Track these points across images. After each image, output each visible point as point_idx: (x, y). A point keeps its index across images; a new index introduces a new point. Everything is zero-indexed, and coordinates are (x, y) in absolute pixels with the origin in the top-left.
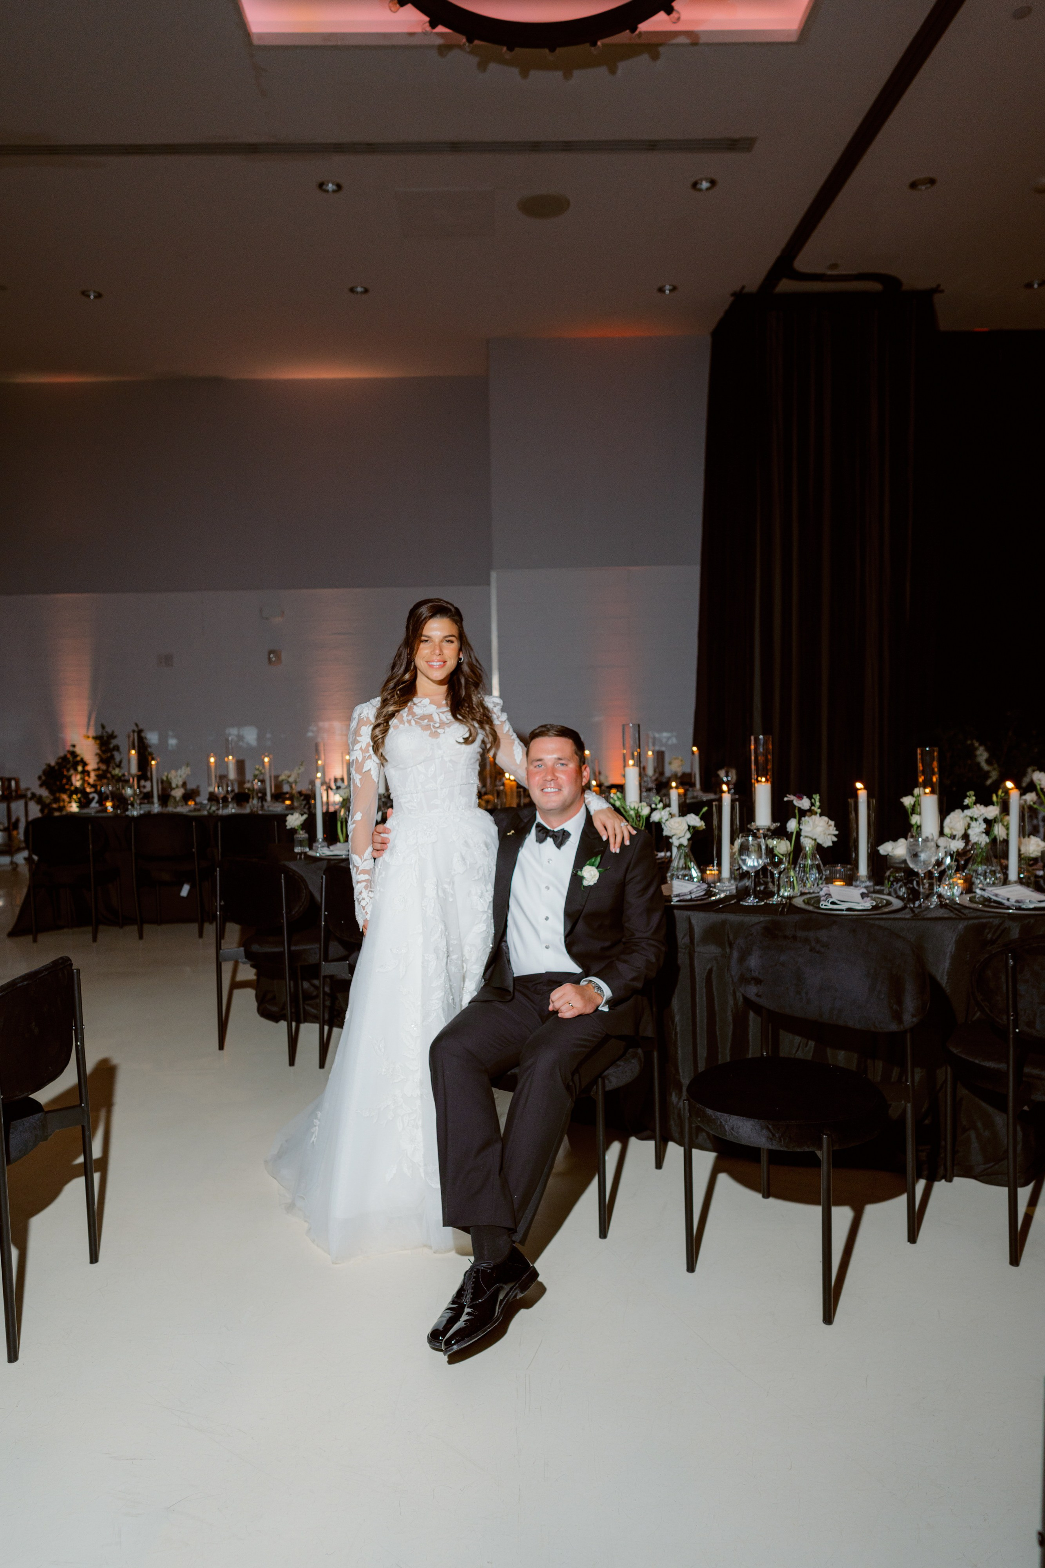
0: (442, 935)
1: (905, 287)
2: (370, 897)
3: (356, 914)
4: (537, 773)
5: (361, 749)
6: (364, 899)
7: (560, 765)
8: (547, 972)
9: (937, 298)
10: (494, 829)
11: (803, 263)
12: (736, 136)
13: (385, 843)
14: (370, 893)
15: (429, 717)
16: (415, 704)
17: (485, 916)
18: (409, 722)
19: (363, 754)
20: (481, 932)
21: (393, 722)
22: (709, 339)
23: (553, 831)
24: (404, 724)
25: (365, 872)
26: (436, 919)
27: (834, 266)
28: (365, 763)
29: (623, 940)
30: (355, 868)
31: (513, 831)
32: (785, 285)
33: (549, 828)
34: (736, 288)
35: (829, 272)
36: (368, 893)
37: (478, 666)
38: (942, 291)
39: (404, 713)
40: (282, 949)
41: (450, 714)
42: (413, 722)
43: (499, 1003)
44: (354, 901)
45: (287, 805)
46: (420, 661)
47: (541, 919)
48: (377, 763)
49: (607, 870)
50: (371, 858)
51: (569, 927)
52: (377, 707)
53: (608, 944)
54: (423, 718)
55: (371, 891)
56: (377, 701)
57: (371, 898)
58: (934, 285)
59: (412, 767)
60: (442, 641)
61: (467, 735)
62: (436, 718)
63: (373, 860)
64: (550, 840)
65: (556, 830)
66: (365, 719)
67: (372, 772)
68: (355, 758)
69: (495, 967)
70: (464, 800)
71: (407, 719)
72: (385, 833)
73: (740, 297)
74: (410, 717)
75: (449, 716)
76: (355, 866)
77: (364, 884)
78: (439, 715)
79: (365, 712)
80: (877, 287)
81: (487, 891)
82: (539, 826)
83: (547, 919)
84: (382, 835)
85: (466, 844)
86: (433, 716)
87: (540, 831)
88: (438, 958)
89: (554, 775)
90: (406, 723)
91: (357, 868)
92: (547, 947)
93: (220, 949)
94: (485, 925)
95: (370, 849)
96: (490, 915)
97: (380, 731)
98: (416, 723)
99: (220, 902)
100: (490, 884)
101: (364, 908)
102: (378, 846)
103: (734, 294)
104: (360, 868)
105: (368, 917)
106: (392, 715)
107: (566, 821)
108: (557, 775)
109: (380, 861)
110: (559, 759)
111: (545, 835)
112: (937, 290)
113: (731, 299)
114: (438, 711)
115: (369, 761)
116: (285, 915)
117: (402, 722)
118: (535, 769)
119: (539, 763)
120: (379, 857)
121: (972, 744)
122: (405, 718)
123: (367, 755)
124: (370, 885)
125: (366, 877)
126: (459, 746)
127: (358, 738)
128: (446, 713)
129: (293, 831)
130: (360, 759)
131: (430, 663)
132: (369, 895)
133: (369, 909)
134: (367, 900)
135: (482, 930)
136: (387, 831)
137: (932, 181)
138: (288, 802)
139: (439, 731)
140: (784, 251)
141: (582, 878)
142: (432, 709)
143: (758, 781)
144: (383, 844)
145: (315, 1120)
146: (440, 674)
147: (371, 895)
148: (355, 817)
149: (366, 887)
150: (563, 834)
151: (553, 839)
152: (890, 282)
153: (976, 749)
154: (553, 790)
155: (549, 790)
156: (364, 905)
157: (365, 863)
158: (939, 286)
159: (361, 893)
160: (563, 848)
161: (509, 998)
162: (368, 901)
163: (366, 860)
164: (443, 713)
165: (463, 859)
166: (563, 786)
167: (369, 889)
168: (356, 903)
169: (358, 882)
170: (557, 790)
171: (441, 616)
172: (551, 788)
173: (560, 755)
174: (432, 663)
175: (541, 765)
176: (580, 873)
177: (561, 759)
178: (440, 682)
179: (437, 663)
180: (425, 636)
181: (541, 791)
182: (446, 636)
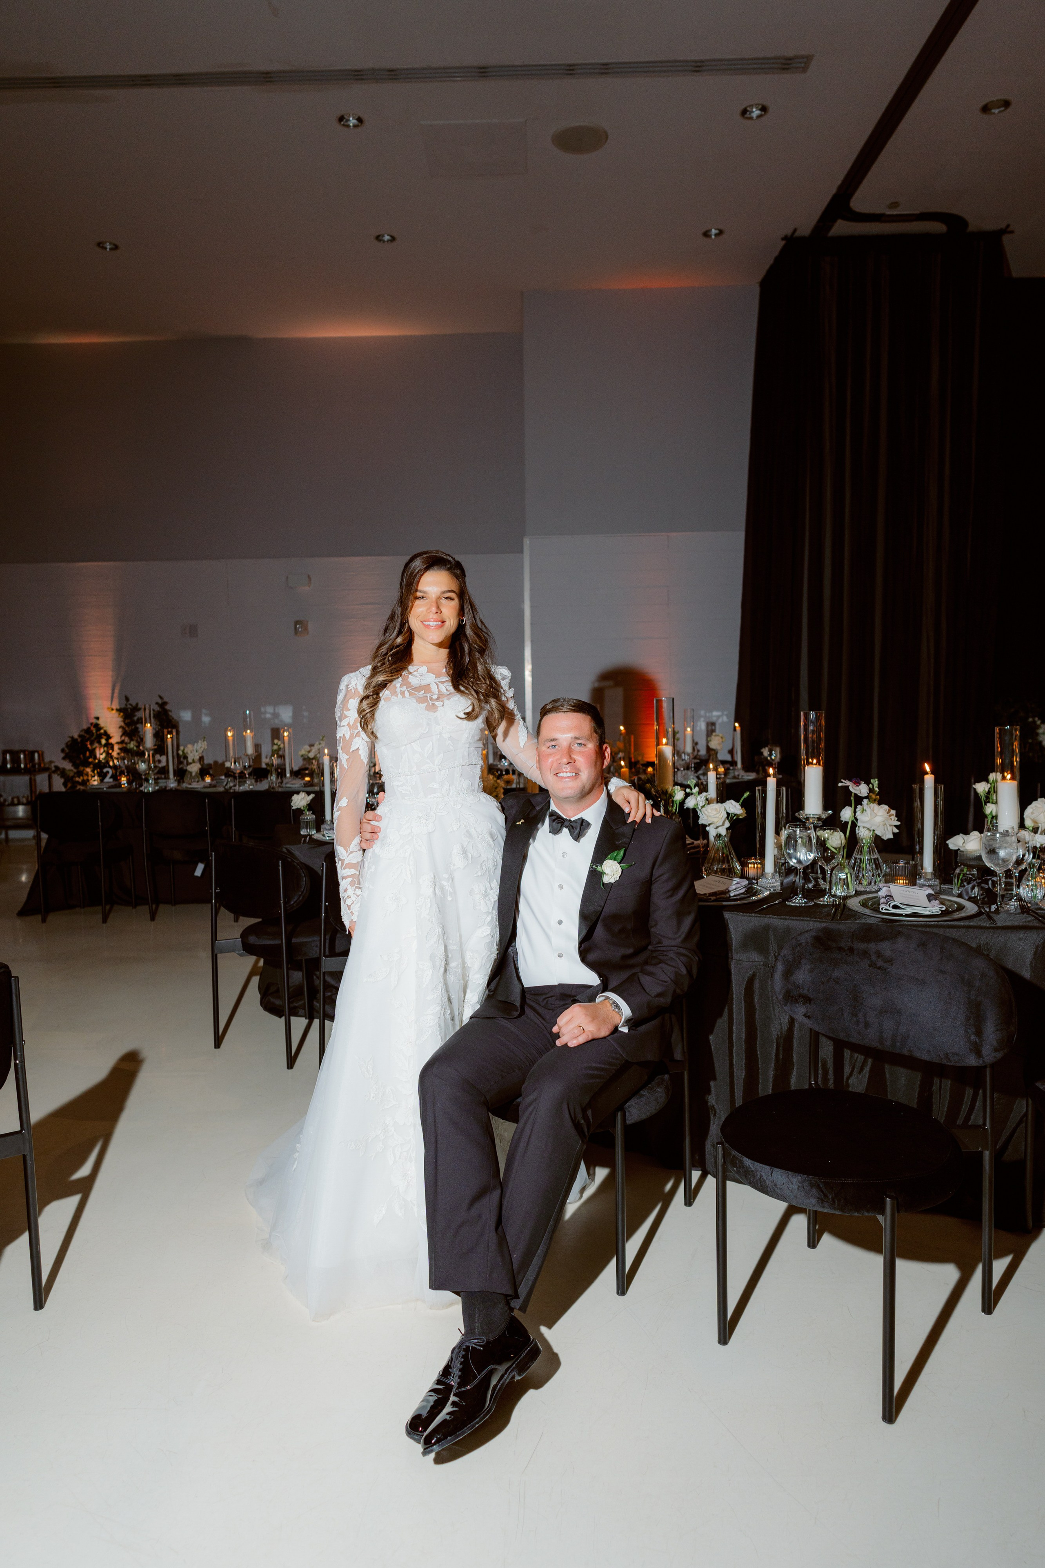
0: (439, 940)
1: (971, 228)
2: (357, 895)
3: (342, 914)
4: (550, 755)
5: (348, 725)
6: (349, 897)
7: (576, 745)
8: (559, 985)
9: (1006, 239)
10: (501, 818)
11: (859, 202)
12: (791, 54)
13: (376, 833)
14: (357, 890)
15: (427, 688)
16: (410, 673)
17: (489, 919)
18: (403, 693)
19: (350, 731)
20: (485, 936)
21: (385, 694)
22: (757, 290)
23: (570, 820)
24: (397, 696)
25: (350, 866)
26: (432, 922)
27: (895, 205)
28: (353, 741)
29: (650, 947)
30: (340, 862)
31: (523, 821)
32: (841, 228)
33: (565, 817)
34: (788, 231)
35: (889, 212)
36: (355, 891)
37: (484, 629)
38: (1012, 232)
39: (398, 683)
40: (280, 942)
41: (450, 684)
42: (407, 693)
43: (504, 1020)
44: (340, 899)
45: (306, 781)
46: (414, 622)
47: (554, 922)
48: (366, 742)
49: (631, 865)
50: (359, 850)
51: (584, 932)
52: (367, 676)
53: (630, 951)
54: (418, 689)
55: (360, 888)
56: (367, 670)
57: (358, 896)
58: (1003, 226)
59: (406, 745)
60: (439, 598)
61: (469, 709)
62: (434, 688)
63: (361, 852)
64: (565, 831)
65: (572, 819)
66: (353, 691)
67: (361, 752)
69: (500, 977)
70: (466, 783)
71: (401, 691)
72: (376, 821)
73: (792, 242)
74: (404, 688)
75: (449, 687)
76: (340, 859)
77: (350, 879)
78: (437, 685)
79: (353, 683)
80: (939, 227)
81: (492, 889)
82: (553, 814)
83: (560, 922)
84: (372, 823)
85: (468, 834)
86: (431, 686)
87: (554, 820)
88: (434, 967)
89: (570, 757)
90: (399, 694)
91: (343, 861)
92: (560, 956)
93: (216, 940)
94: (489, 928)
95: (357, 840)
96: (495, 917)
97: (368, 704)
98: (411, 694)
99: (216, 889)
100: (495, 881)
101: (349, 907)
102: (368, 836)
103: (785, 238)
104: (346, 862)
105: (355, 918)
106: (383, 685)
107: (584, 809)
108: (574, 756)
109: (369, 853)
110: (576, 738)
111: (560, 825)
112: (1006, 231)
113: (782, 244)
114: (436, 681)
115: (357, 738)
116: (282, 904)
117: (394, 693)
118: (549, 750)
119: (553, 743)
120: (369, 848)
121: (1034, 722)
122: (398, 690)
123: (356, 732)
124: (357, 882)
125: (353, 871)
126: (460, 721)
127: (345, 712)
128: (446, 684)
129: (299, 811)
130: (348, 737)
131: (426, 623)
132: (355, 892)
133: (355, 908)
134: (353, 898)
135: (485, 934)
136: (378, 818)
137: (1006, 104)
138: (307, 779)
139: (437, 703)
140: (840, 188)
141: (601, 874)
142: (430, 679)
143: (808, 763)
144: (373, 834)
145: (297, 1145)
146: (439, 635)
147: (358, 892)
148: (340, 803)
149: (352, 884)
150: (582, 825)
151: (569, 830)
152: (955, 222)
153: (1039, 727)
154: (569, 774)
155: (565, 775)
156: (349, 905)
157: (351, 855)
158: (1008, 226)
159: (346, 890)
160: (582, 840)
161: (516, 1014)
162: (354, 900)
163: (352, 852)
164: (442, 683)
165: (465, 852)
166: (582, 770)
167: (356, 885)
168: (342, 901)
169: (343, 878)
170: (574, 774)
171: (438, 569)
172: (566, 772)
173: (577, 734)
174: (428, 623)
175: (554, 746)
176: (599, 869)
177: (579, 739)
178: (440, 645)
179: (435, 623)
180: (421, 592)
181: (555, 776)
182: (444, 592)
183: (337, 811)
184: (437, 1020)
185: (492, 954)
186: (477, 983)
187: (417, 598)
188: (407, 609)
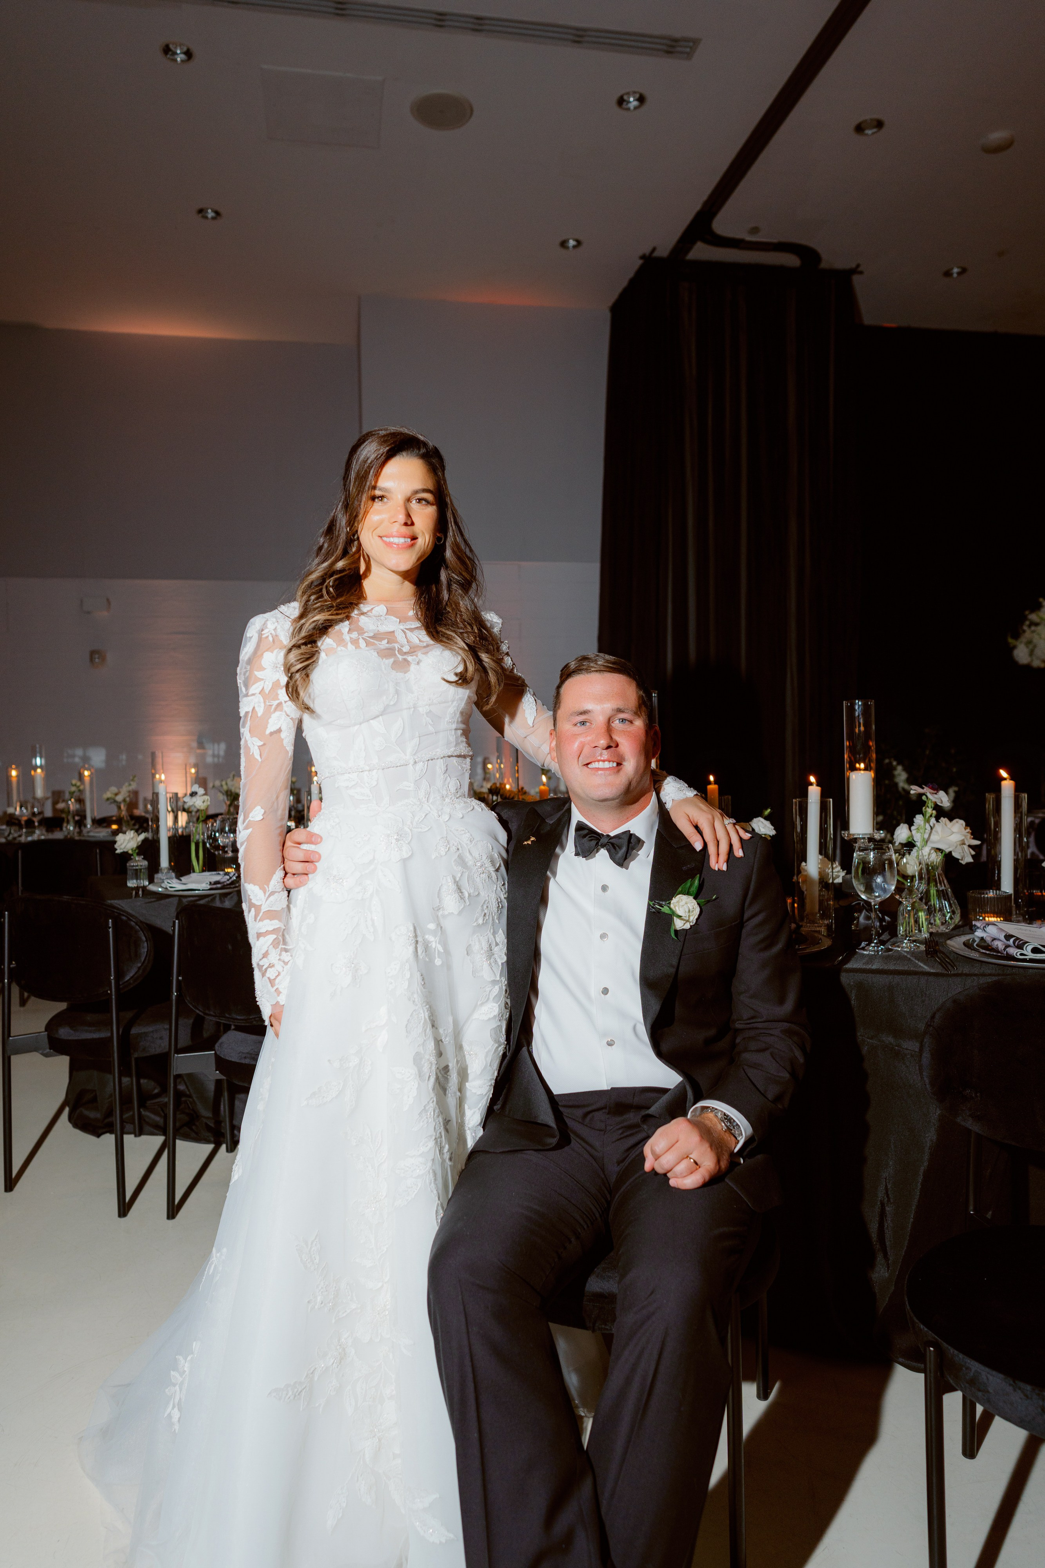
0: (425, 1031)
1: (823, 265)
2: (284, 962)
3: (258, 993)
4: (576, 735)
5: (262, 692)
6: (271, 966)
7: (617, 721)
8: (612, 1089)
9: (856, 279)
11: (722, 225)
12: (677, 34)
13: (309, 862)
14: (284, 953)
15: (390, 636)
16: (363, 614)
17: (496, 990)
18: (355, 642)
19: (265, 702)
20: (489, 1019)
21: (326, 643)
22: (608, 315)
23: (608, 836)
24: (345, 646)
25: (271, 915)
26: (414, 1002)
27: (755, 230)
28: (270, 717)
30: (253, 909)
31: (533, 839)
32: (700, 252)
33: (600, 832)
34: (647, 250)
35: (749, 238)
36: (280, 955)
38: (861, 273)
39: (344, 627)
40: (109, 1034)
41: (424, 632)
42: (362, 643)
43: (533, 1152)
44: (251, 970)
45: (114, 829)
47: (595, 991)
48: (292, 719)
50: (283, 890)
52: (293, 617)
53: (712, 1032)
54: (377, 637)
55: (286, 951)
56: (293, 609)
57: (286, 963)
58: (854, 266)
59: (360, 724)
60: (409, 500)
61: (460, 669)
62: (400, 637)
63: (286, 893)
64: (603, 853)
65: (612, 834)
66: (271, 639)
67: (283, 735)
68: (250, 709)
70: (453, 784)
71: (351, 638)
72: (312, 843)
73: (649, 261)
74: (354, 635)
75: (421, 637)
76: (252, 905)
77: (272, 937)
78: (405, 633)
79: (271, 626)
80: (792, 260)
81: (497, 944)
82: (581, 827)
83: (605, 991)
84: (304, 847)
85: (461, 861)
86: (396, 634)
87: (585, 836)
88: (420, 1075)
89: (611, 738)
90: (349, 644)
91: (258, 908)
92: (610, 1044)
93: (9, 1036)
94: (497, 1005)
95: (280, 874)
96: (504, 988)
97: (302, 654)
98: (368, 644)
99: (10, 963)
100: (501, 931)
101: (272, 982)
102: (296, 868)
103: (643, 257)
104: (264, 908)
105: (282, 1000)
106: (323, 629)
107: (628, 819)
108: (616, 737)
109: (300, 895)
110: (620, 711)
111: (594, 843)
112: (855, 271)
113: (640, 262)
114: (402, 627)
115: (278, 713)
116: (113, 981)
117: (341, 642)
118: (576, 728)
119: (582, 718)
120: (298, 887)
122: (347, 637)
123: (275, 703)
124: (282, 939)
125: (276, 924)
127: (256, 673)
128: (417, 632)
129: (126, 857)
130: (260, 711)
131: (385, 540)
132: (282, 958)
133: (283, 984)
134: (279, 967)
135: (492, 1016)
136: (314, 839)
137: (879, 124)
138: (114, 827)
139: (410, 658)
140: (706, 204)
141: (669, 918)
142: (391, 624)
144: (307, 864)
146: (406, 560)
147: (286, 956)
148: (251, 815)
149: (275, 944)
150: (629, 842)
151: (609, 851)
152: (808, 255)
154: (607, 765)
155: (600, 766)
156: (272, 978)
157: (272, 898)
158: (858, 266)
159: (265, 955)
160: (633, 865)
161: (554, 1141)
162: (280, 969)
163: (272, 893)
164: (411, 630)
165: (459, 889)
166: (626, 758)
167: (280, 947)
168: (257, 975)
169: (259, 935)
170: (615, 764)
171: (407, 455)
172: (604, 761)
173: (619, 704)
174: (392, 540)
175: (583, 723)
176: (665, 909)
177: (623, 712)
178: (405, 575)
179: (402, 540)
180: (380, 489)
181: (585, 768)
182: (416, 492)
183: (246, 828)
184: (430, 1164)
185: (500, 1046)
186: (479, 1093)
187: (373, 498)
188: (356, 516)
